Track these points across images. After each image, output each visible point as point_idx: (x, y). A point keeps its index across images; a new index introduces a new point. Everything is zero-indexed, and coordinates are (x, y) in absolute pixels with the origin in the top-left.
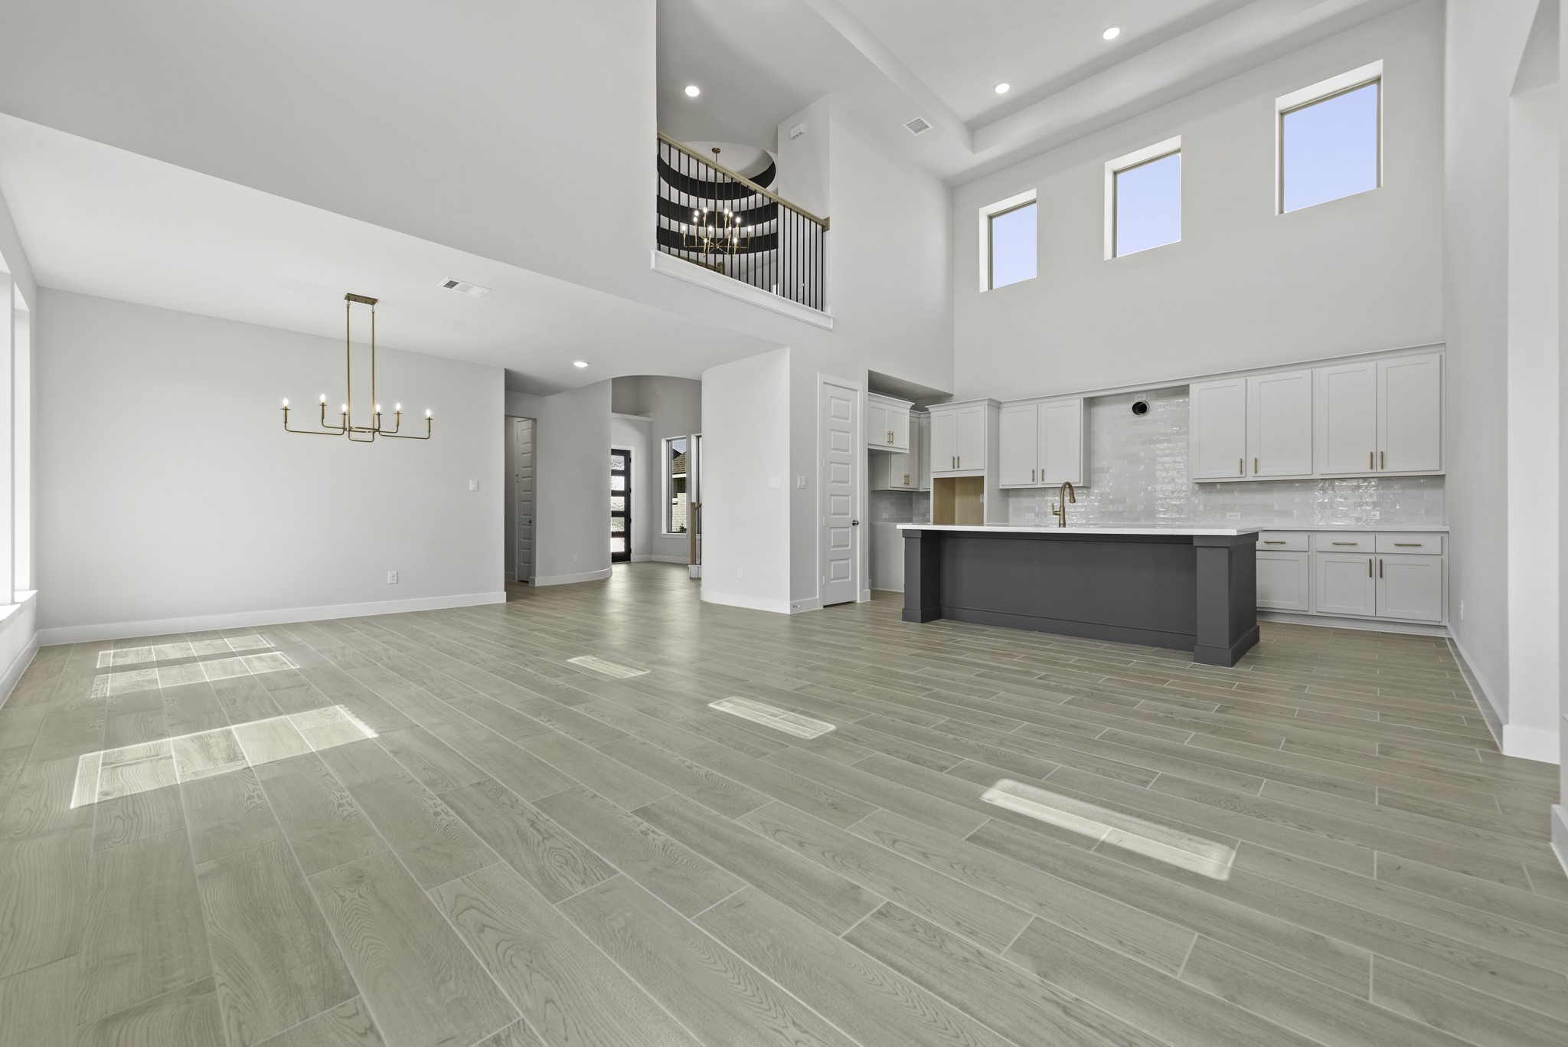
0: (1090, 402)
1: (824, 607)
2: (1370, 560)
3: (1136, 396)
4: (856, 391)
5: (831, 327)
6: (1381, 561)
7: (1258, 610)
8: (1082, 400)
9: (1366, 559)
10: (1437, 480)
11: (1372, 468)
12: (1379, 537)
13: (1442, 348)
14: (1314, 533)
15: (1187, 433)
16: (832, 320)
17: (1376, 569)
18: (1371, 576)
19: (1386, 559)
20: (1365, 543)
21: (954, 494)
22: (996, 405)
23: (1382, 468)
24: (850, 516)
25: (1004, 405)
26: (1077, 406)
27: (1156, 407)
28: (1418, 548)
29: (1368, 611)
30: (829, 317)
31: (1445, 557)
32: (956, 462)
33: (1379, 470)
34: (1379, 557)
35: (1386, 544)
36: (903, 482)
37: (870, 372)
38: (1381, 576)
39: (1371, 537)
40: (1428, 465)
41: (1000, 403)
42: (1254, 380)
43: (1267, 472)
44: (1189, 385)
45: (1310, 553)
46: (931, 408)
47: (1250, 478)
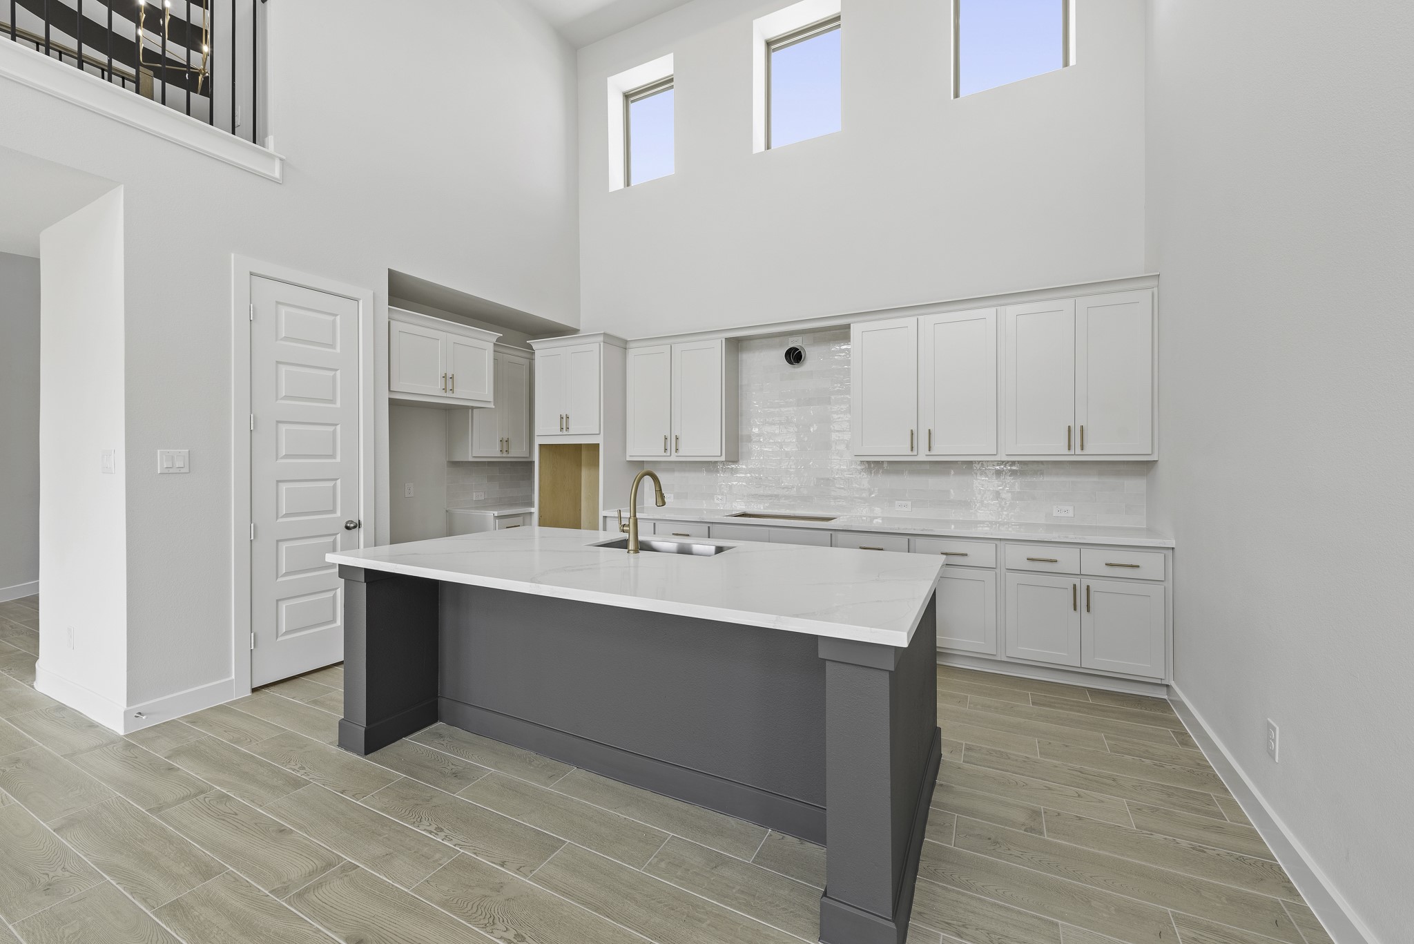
0: (736, 345)
1: (254, 690)
2: (1075, 586)
3: (791, 339)
4: (357, 300)
5: (277, 174)
6: (1088, 587)
7: (938, 650)
8: (724, 340)
9: (1069, 582)
10: (1144, 467)
11: (1069, 449)
12: (1086, 552)
13: (1154, 283)
14: (1003, 542)
15: (848, 391)
16: (277, 164)
17: (1081, 599)
18: (1075, 609)
19: (1095, 585)
20: (1067, 559)
21: (579, 465)
22: (624, 345)
23: (1082, 449)
24: (339, 514)
25: (632, 345)
26: (715, 351)
27: (813, 355)
28: (1136, 570)
29: (1073, 661)
30: (271, 157)
31: (1169, 585)
32: (564, 422)
33: (1078, 451)
34: (1086, 582)
35: (1094, 562)
36: (498, 449)
37: (392, 274)
38: (1088, 611)
39: (1074, 552)
40: (1135, 447)
41: (626, 342)
42: (928, 320)
43: (945, 448)
44: (848, 327)
45: (998, 571)
46: (537, 344)
47: (922, 458)
